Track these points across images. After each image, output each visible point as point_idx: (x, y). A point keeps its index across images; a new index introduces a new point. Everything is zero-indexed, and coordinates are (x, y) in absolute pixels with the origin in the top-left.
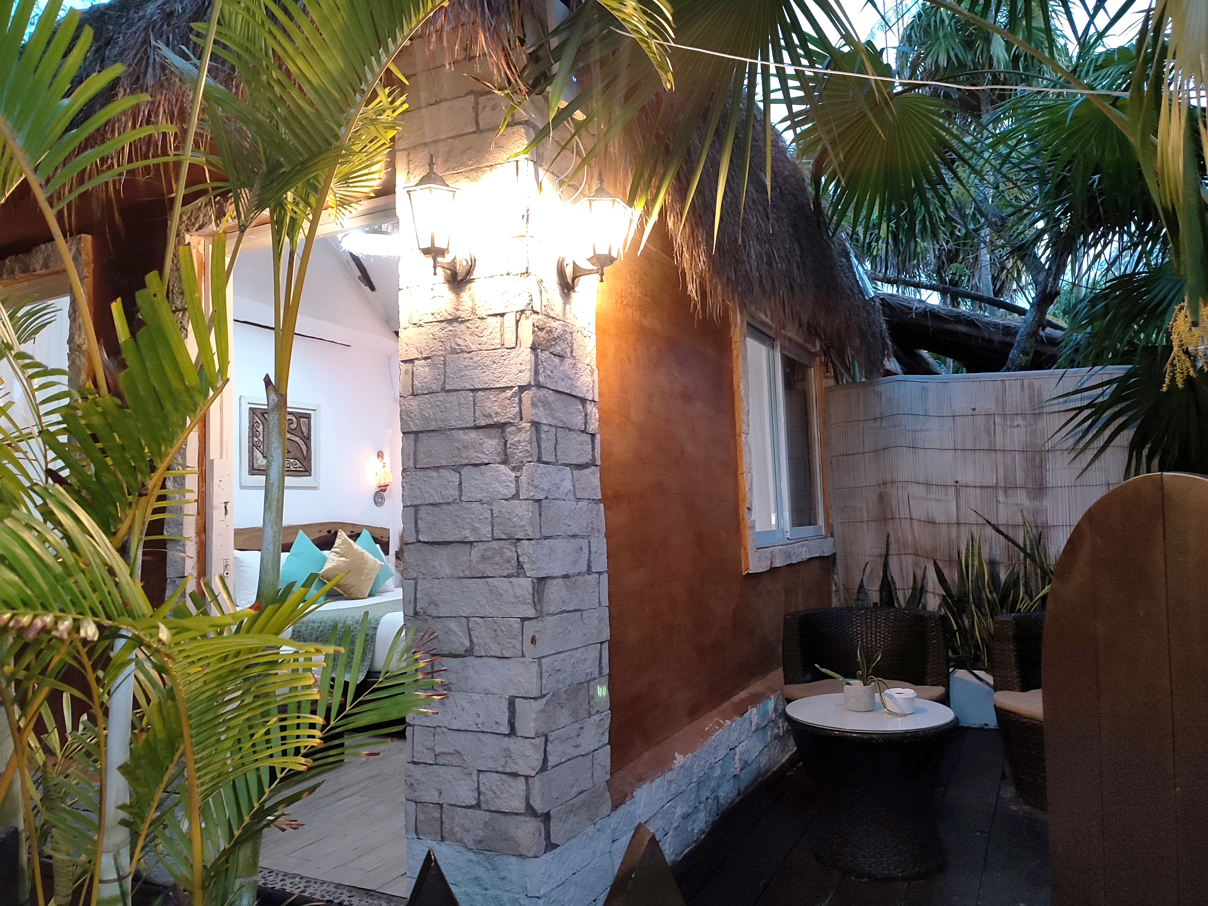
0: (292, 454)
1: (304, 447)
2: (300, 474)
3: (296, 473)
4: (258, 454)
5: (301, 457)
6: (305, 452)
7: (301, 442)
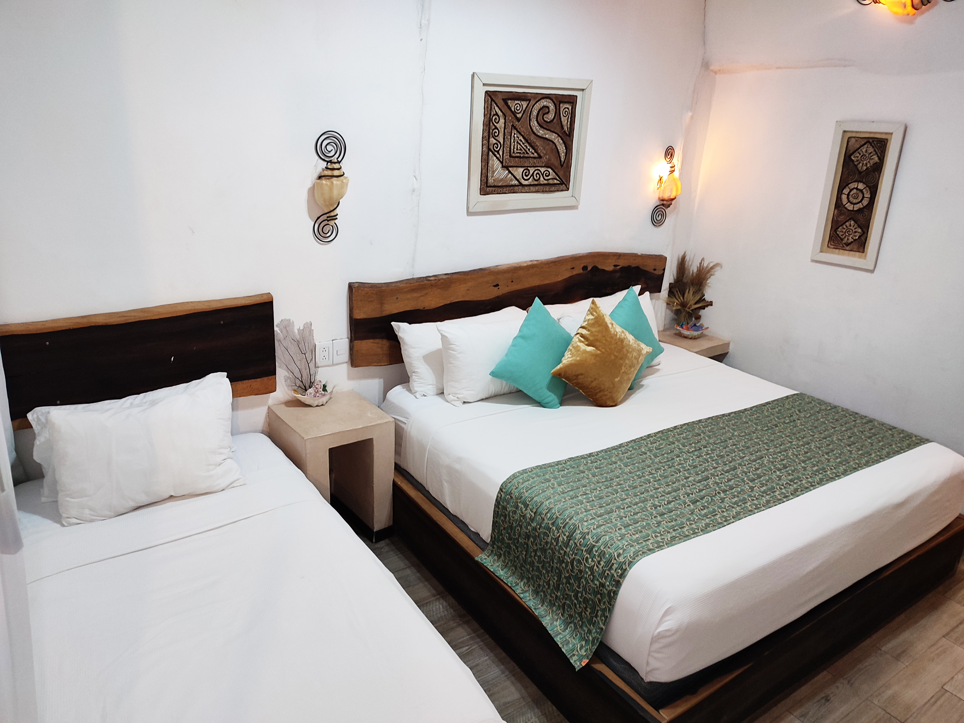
0: (544, 159)
1: (562, 149)
2: (553, 188)
3: (547, 188)
4: (495, 163)
5: (557, 163)
6: (563, 155)
7: (558, 142)
